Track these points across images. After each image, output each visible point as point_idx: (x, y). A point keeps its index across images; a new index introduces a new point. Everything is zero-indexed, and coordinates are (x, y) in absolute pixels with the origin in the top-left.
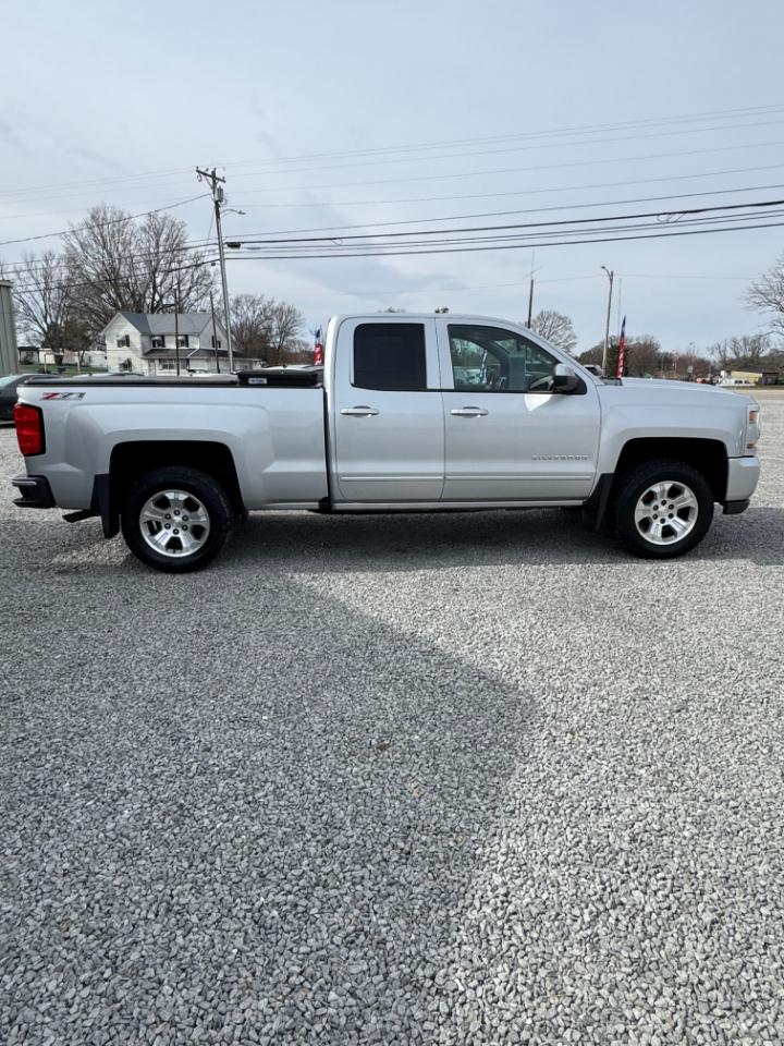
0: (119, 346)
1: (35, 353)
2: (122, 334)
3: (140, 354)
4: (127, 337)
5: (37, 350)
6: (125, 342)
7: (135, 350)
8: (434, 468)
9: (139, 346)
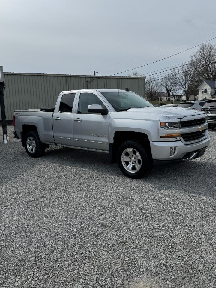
0: (203, 93)
1: (181, 97)
2: (205, 88)
3: (210, 96)
4: (206, 90)
5: (182, 96)
6: (205, 91)
7: (208, 95)
8: (72, 136)
9: (210, 93)
